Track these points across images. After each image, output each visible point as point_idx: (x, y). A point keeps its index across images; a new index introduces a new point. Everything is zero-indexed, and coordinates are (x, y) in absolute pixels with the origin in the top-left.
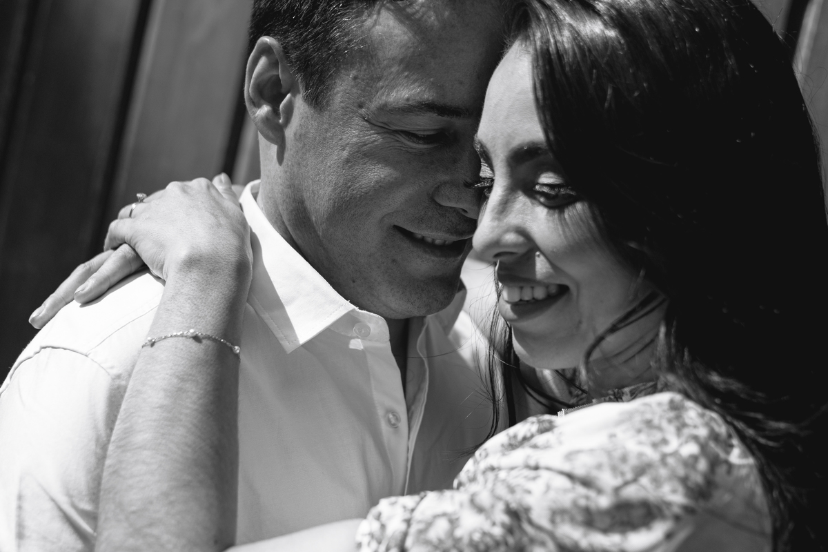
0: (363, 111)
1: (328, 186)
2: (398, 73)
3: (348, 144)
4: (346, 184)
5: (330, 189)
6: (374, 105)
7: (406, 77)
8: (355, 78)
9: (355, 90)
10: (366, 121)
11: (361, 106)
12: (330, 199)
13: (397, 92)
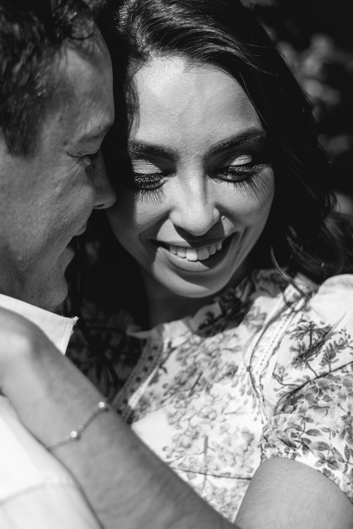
0: (67, 148)
1: (42, 223)
2: (90, 106)
3: (60, 180)
4: (60, 215)
5: (45, 225)
6: (75, 140)
7: (95, 107)
8: (61, 119)
9: (60, 131)
10: (70, 155)
11: (65, 144)
12: (45, 235)
13: (91, 123)
